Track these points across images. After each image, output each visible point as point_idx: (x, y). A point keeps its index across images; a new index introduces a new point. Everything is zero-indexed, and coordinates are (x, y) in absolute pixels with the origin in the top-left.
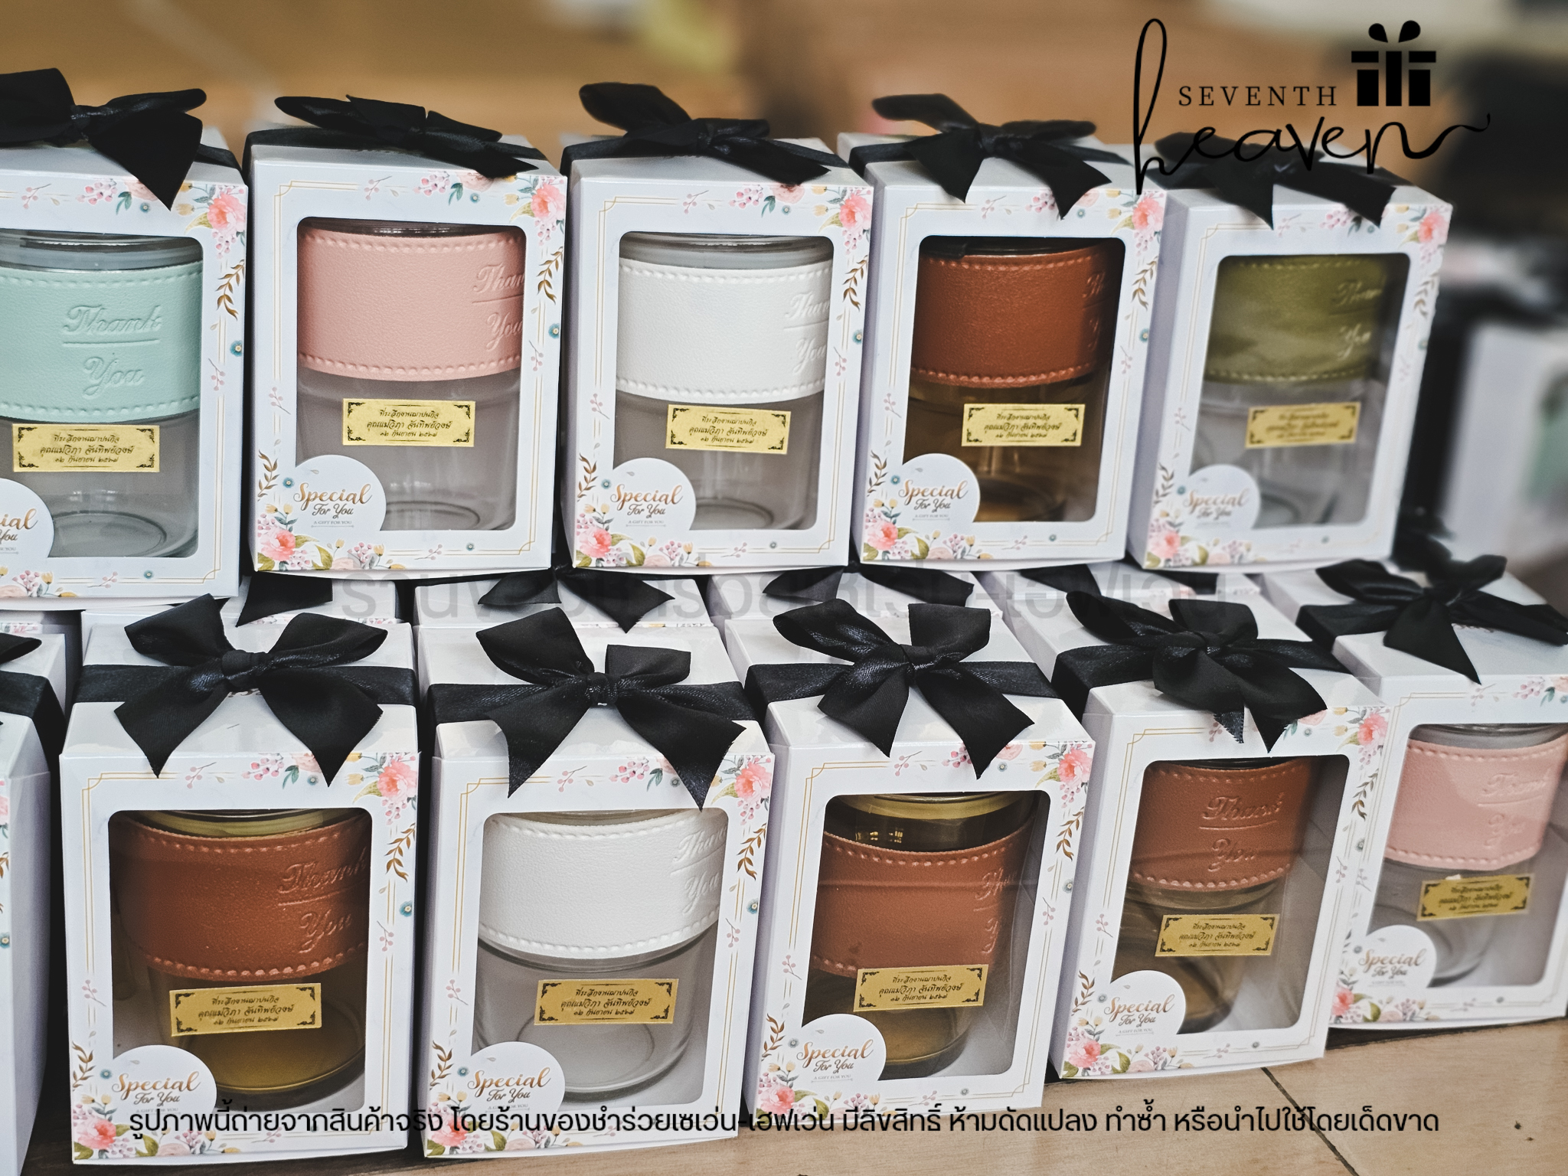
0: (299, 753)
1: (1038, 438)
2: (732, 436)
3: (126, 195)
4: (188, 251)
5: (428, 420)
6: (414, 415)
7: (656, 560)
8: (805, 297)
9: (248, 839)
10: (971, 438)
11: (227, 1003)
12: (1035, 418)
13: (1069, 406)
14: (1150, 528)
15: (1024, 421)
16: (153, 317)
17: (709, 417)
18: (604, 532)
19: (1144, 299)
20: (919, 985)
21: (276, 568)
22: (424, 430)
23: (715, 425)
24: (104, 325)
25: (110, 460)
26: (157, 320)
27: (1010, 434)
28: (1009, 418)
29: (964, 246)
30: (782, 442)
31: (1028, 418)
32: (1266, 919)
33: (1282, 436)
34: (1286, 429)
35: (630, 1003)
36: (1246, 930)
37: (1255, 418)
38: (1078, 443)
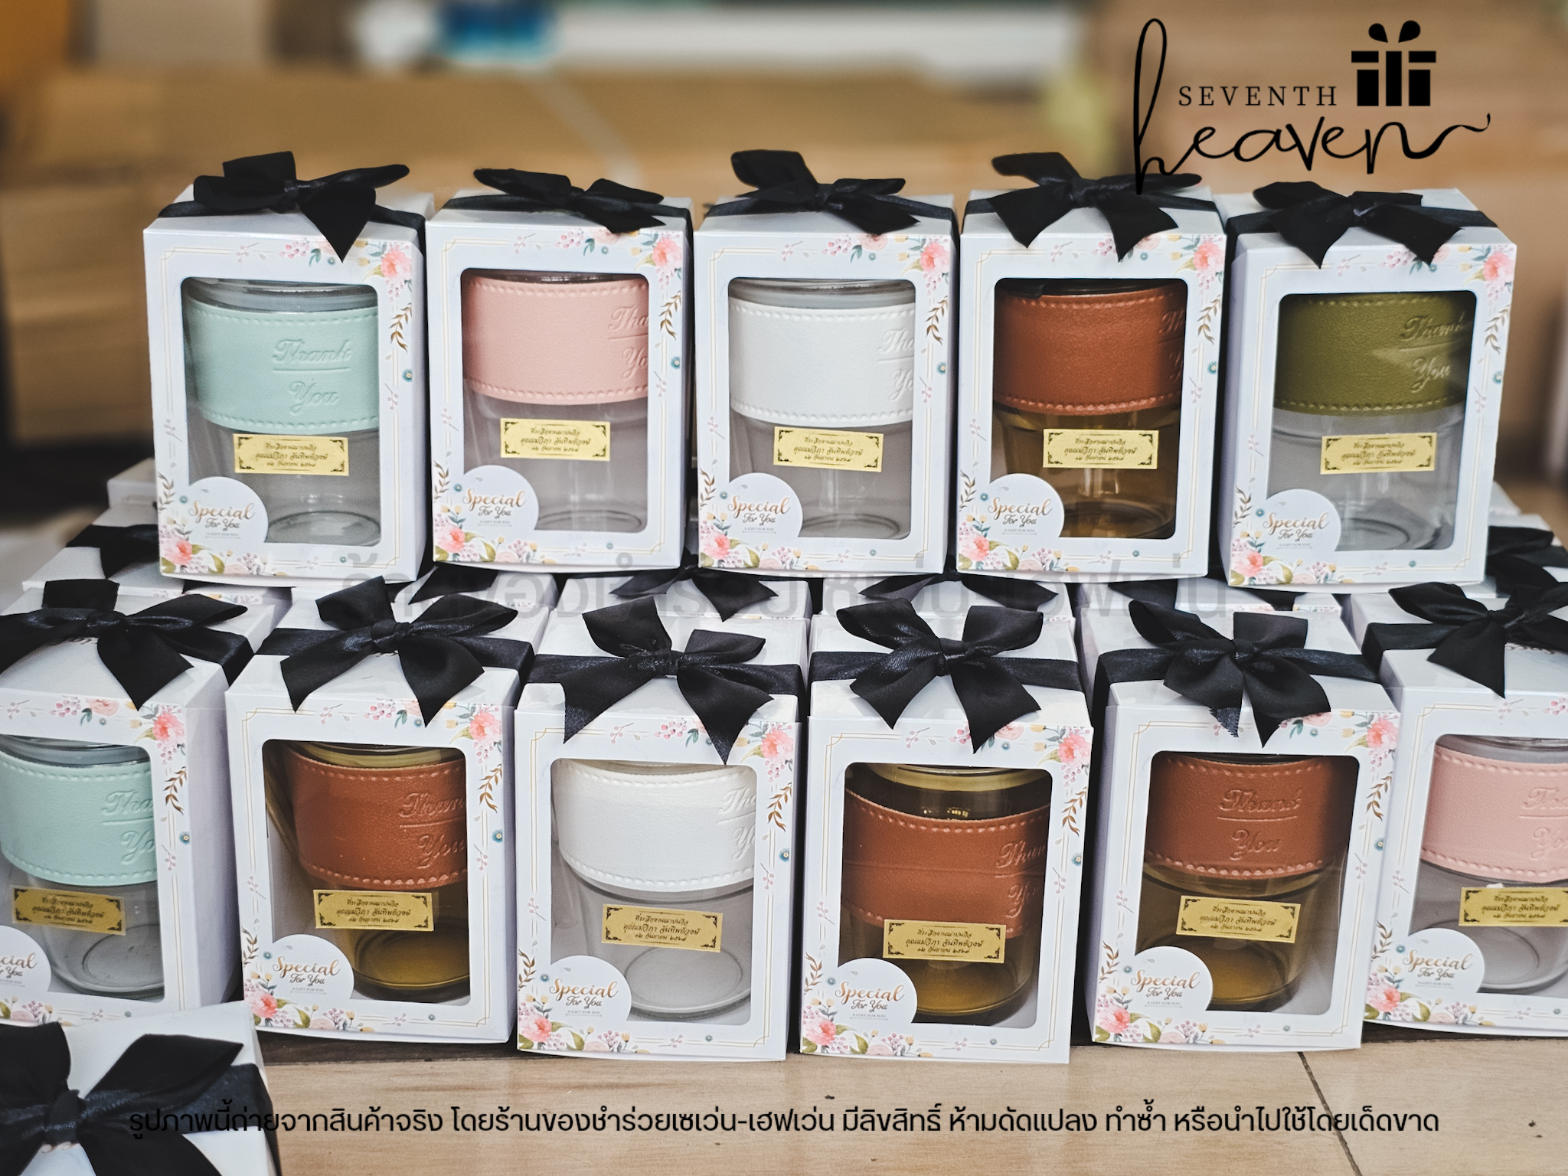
0: (409, 700)
1: (1116, 461)
2: (831, 455)
3: (316, 251)
4: (367, 295)
5: (571, 438)
6: (559, 433)
7: (770, 562)
8: (898, 333)
9: (374, 770)
10: (1052, 460)
11: (358, 904)
12: (1111, 443)
13: (1143, 432)
14: (1232, 547)
15: (1102, 445)
16: (345, 349)
17: (811, 438)
18: (724, 537)
19: (1209, 334)
20: (943, 939)
21: (450, 559)
22: (568, 446)
23: (816, 445)
24: (305, 356)
25: (310, 465)
26: (348, 352)
27: (1088, 457)
28: (1087, 443)
29: (1041, 287)
30: (876, 461)
31: (1104, 443)
32: (1286, 908)
33: (1358, 463)
34: (1362, 457)
35: (683, 931)
36: (1267, 917)
37: (1328, 446)
38: (1154, 466)
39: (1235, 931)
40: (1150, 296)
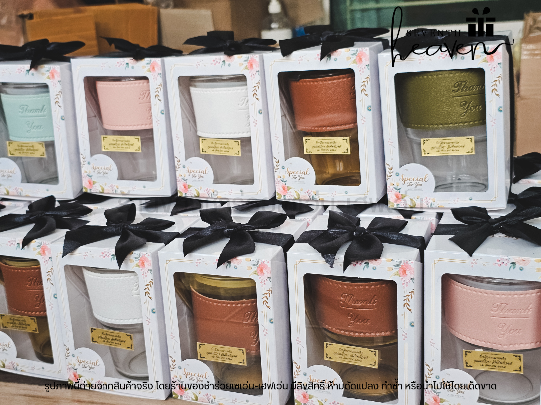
0: (21, 239)
1: (333, 151)
2: (222, 149)
3: (28, 71)
4: (45, 87)
5: (127, 143)
6: (122, 141)
7: (203, 195)
10: (308, 151)
11: (13, 320)
12: (331, 143)
13: (343, 138)
15: (327, 144)
16: (44, 109)
17: (213, 143)
18: (186, 184)
20: (221, 353)
21: (89, 192)
22: (126, 146)
23: (216, 145)
24: (29, 111)
25: (33, 153)
26: (46, 110)
27: (322, 150)
28: (321, 143)
29: (299, 75)
30: (239, 152)
32: (372, 351)
33: (439, 151)
34: (440, 148)
35: (119, 340)
36: (364, 355)
37: (424, 143)
38: (349, 153)
39: (350, 361)
40: (344, 78)
